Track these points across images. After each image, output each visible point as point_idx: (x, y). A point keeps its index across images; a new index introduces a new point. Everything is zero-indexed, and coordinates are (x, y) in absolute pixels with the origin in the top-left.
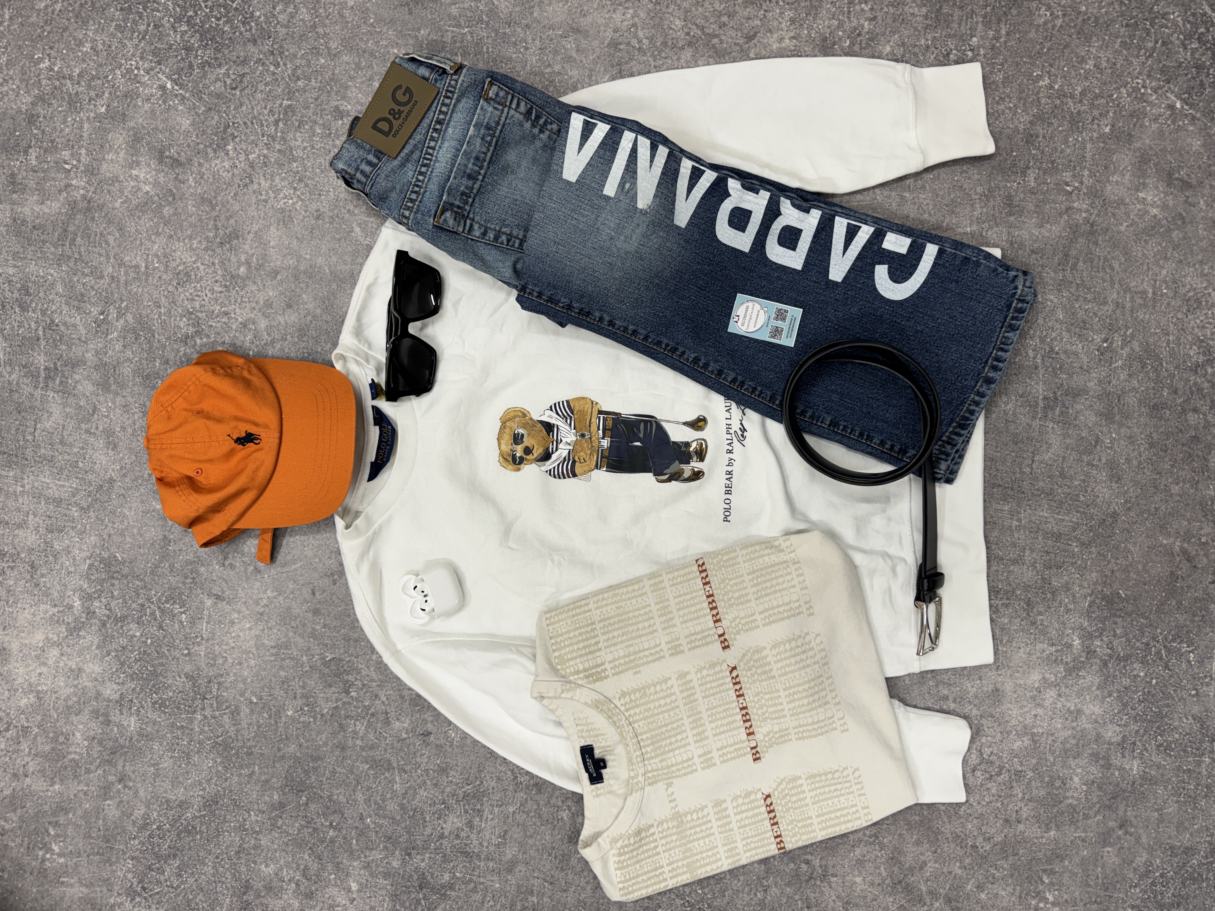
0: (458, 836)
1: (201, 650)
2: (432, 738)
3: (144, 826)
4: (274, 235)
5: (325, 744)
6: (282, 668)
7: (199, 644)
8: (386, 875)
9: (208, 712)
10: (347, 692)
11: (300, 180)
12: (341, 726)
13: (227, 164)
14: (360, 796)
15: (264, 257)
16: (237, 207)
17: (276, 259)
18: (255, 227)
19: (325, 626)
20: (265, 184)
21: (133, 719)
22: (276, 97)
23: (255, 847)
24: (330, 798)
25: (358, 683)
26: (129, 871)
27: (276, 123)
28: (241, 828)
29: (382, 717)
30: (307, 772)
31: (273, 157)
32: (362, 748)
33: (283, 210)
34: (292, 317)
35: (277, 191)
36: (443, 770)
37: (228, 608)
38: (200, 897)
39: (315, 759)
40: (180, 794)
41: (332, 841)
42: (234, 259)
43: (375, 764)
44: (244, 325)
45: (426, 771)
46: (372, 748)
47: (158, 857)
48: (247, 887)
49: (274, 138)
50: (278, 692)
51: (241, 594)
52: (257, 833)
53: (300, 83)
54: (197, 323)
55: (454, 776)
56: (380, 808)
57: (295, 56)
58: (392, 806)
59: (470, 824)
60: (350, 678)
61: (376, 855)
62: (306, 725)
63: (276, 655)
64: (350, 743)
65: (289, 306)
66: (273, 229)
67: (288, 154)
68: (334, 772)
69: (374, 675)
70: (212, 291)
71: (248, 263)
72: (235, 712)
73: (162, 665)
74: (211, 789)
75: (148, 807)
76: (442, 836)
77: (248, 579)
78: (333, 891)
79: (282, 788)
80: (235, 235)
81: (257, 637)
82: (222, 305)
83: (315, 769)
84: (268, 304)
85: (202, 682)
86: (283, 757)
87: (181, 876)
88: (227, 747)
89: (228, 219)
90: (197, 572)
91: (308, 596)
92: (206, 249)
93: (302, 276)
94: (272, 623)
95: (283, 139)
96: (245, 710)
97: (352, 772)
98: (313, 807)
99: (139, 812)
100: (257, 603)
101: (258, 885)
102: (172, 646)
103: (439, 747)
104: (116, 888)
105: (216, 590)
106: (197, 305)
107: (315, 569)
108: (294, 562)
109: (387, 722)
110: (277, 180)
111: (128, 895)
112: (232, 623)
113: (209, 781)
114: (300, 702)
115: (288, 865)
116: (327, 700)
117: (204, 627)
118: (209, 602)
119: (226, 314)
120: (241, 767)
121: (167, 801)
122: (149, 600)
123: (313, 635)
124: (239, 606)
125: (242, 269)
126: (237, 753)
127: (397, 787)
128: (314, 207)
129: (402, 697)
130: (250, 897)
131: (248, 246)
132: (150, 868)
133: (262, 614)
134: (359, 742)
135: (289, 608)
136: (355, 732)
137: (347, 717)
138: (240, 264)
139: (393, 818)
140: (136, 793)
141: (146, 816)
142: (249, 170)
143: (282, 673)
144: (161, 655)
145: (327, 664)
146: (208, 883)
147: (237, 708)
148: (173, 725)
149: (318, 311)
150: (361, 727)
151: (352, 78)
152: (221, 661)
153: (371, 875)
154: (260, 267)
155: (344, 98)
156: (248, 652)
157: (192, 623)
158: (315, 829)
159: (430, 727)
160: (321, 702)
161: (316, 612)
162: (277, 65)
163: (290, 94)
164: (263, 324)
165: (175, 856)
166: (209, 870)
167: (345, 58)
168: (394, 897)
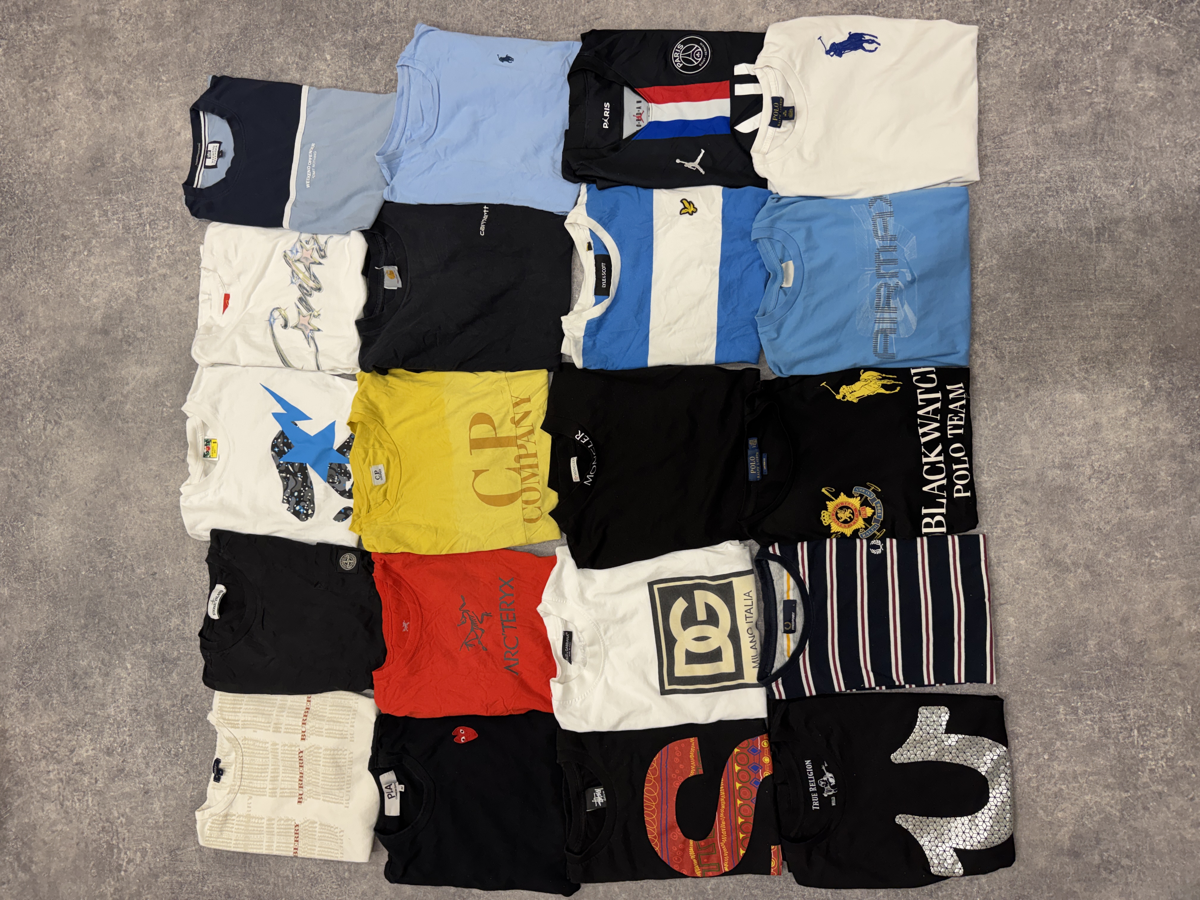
0: (178, 629)
1: (34, 545)
2: (157, 576)
3: (19, 648)
4: (41, 310)
5: (104, 587)
6: (76, 548)
7: (33, 542)
8: (144, 657)
9: (42, 579)
10: (111, 557)
11: (50, 278)
12: (110, 576)
13: (13, 277)
14: (125, 615)
15: (37, 323)
16: (20, 299)
17: (44, 324)
18: (31, 308)
19: (94, 522)
20: (33, 283)
21: (6, 589)
22: (32, 235)
23: (76, 651)
24: (110, 617)
25: (116, 551)
26: (15, 674)
27: (34, 249)
28: (68, 641)
29: (130, 568)
30: (96, 605)
31: (35, 268)
32: (123, 587)
33: (43, 296)
34: (56, 353)
35: (40, 286)
36: (165, 593)
37: (45, 520)
38: (52, 683)
39: (100, 597)
40: (35, 627)
41: (114, 642)
42: (23, 327)
43: (130, 595)
44: (33, 362)
45: (157, 595)
46: (127, 586)
47: (28, 664)
48: (75, 675)
49: (33, 257)
50: (76, 562)
51: (50, 511)
52: (76, 643)
53: (43, 225)
54: (9, 366)
55: (172, 595)
56: (136, 619)
57: (38, 211)
58: (142, 617)
59: (183, 621)
60: (111, 548)
61: (138, 647)
62: (93, 578)
63: (73, 541)
64: (116, 585)
65: (53, 348)
66: (40, 307)
67: (42, 265)
68: (110, 603)
69: (122, 545)
70: (14, 347)
71: (30, 328)
72: (56, 577)
73: (16, 556)
74: (50, 622)
75: (19, 637)
76: (170, 631)
77: (53, 502)
78: (118, 670)
79: (85, 616)
80: (22, 314)
81: (62, 533)
82: (20, 353)
83: (100, 602)
84: (43, 349)
85: (37, 562)
86: (83, 599)
87: (40, 673)
88: (54, 597)
89: (17, 306)
90: (27, 502)
91: (83, 506)
92: (9, 325)
93: (58, 330)
94: (68, 524)
95: (39, 257)
96: (61, 575)
97: (119, 601)
98: (102, 624)
99: (16, 640)
100: (59, 514)
101: (80, 673)
102: (19, 546)
103: (162, 580)
104: (9, 685)
105: (38, 511)
106: (8, 355)
107: (85, 491)
108: (74, 488)
109: (133, 570)
110: (38, 280)
111: (16, 688)
112: (48, 527)
113: (48, 617)
114: (87, 566)
115: (94, 659)
116: (101, 563)
117: (34, 532)
118: (35, 518)
119: (23, 358)
120: (63, 607)
121: (29, 632)
122: (5, 522)
123: (89, 527)
124: (50, 518)
125: (28, 332)
126: (60, 600)
127: (143, 606)
128: (58, 291)
129: (139, 555)
130: (77, 680)
131: (29, 319)
132: (25, 671)
133: (62, 520)
134: (120, 584)
135: (75, 514)
136: (118, 579)
137: (113, 570)
138: (26, 329)
139: (144, 624)
140: (13, 630)
141: (19, 642)
142: (24, 277)
143: (77, 551)
144: (15, 551)
145: (98, 542)
146: (55, 675)
147: (56, 574)
148: (26, 589)
149: (68, 348)
150: (120, 575)
151: (68, 217)
152: (45, 550)
153: (137, 658)
154: (36, 329)
155: (65, 229)
156: (58, 543)
157: (28, 530)
158: (105, 637)
159: (155, 570)
160: (98, 564)
161: (89, 514)
162: (30, 218)
163: (39, 232)
164: (42, 360)
165: (36, 662)
166: (54, 667)
167: (64, 207)
168: (150, 669)
